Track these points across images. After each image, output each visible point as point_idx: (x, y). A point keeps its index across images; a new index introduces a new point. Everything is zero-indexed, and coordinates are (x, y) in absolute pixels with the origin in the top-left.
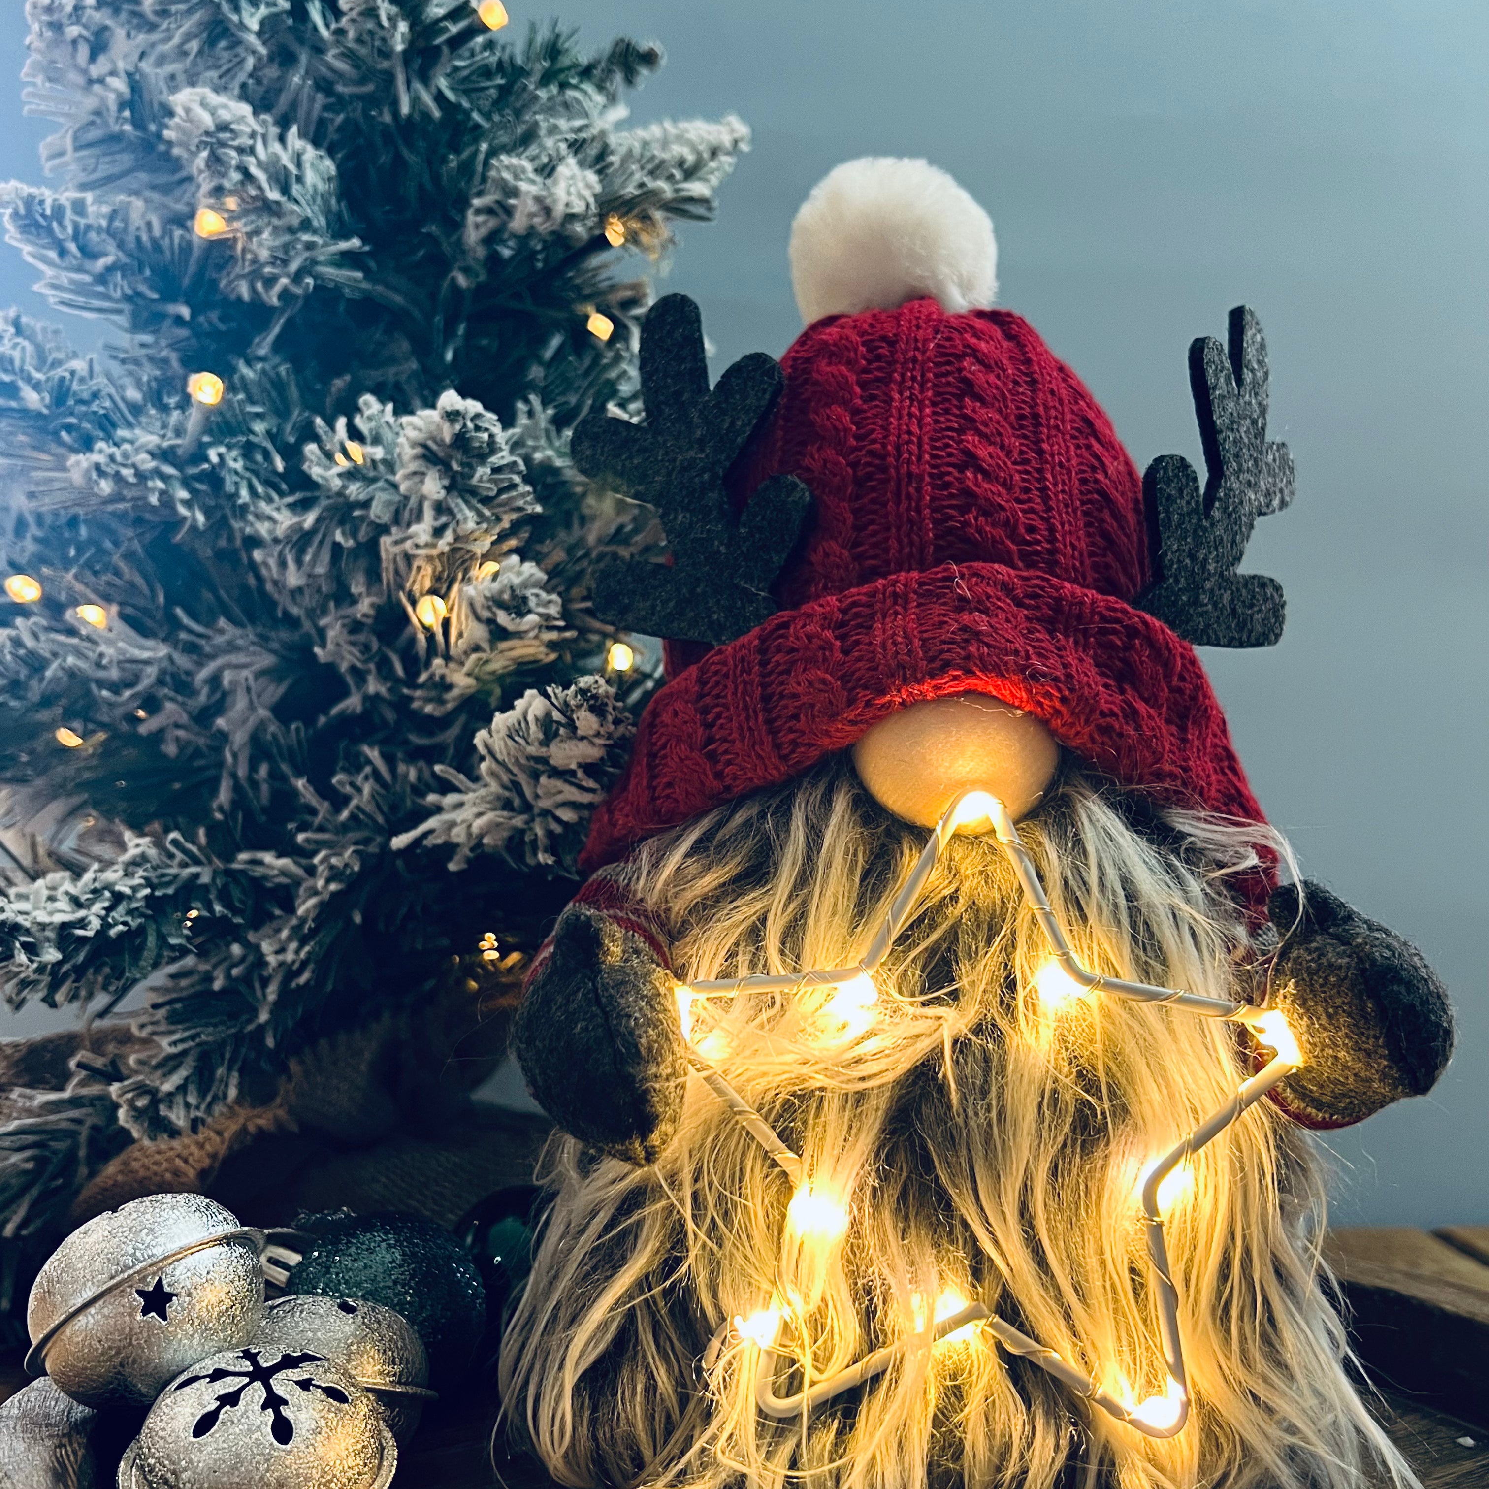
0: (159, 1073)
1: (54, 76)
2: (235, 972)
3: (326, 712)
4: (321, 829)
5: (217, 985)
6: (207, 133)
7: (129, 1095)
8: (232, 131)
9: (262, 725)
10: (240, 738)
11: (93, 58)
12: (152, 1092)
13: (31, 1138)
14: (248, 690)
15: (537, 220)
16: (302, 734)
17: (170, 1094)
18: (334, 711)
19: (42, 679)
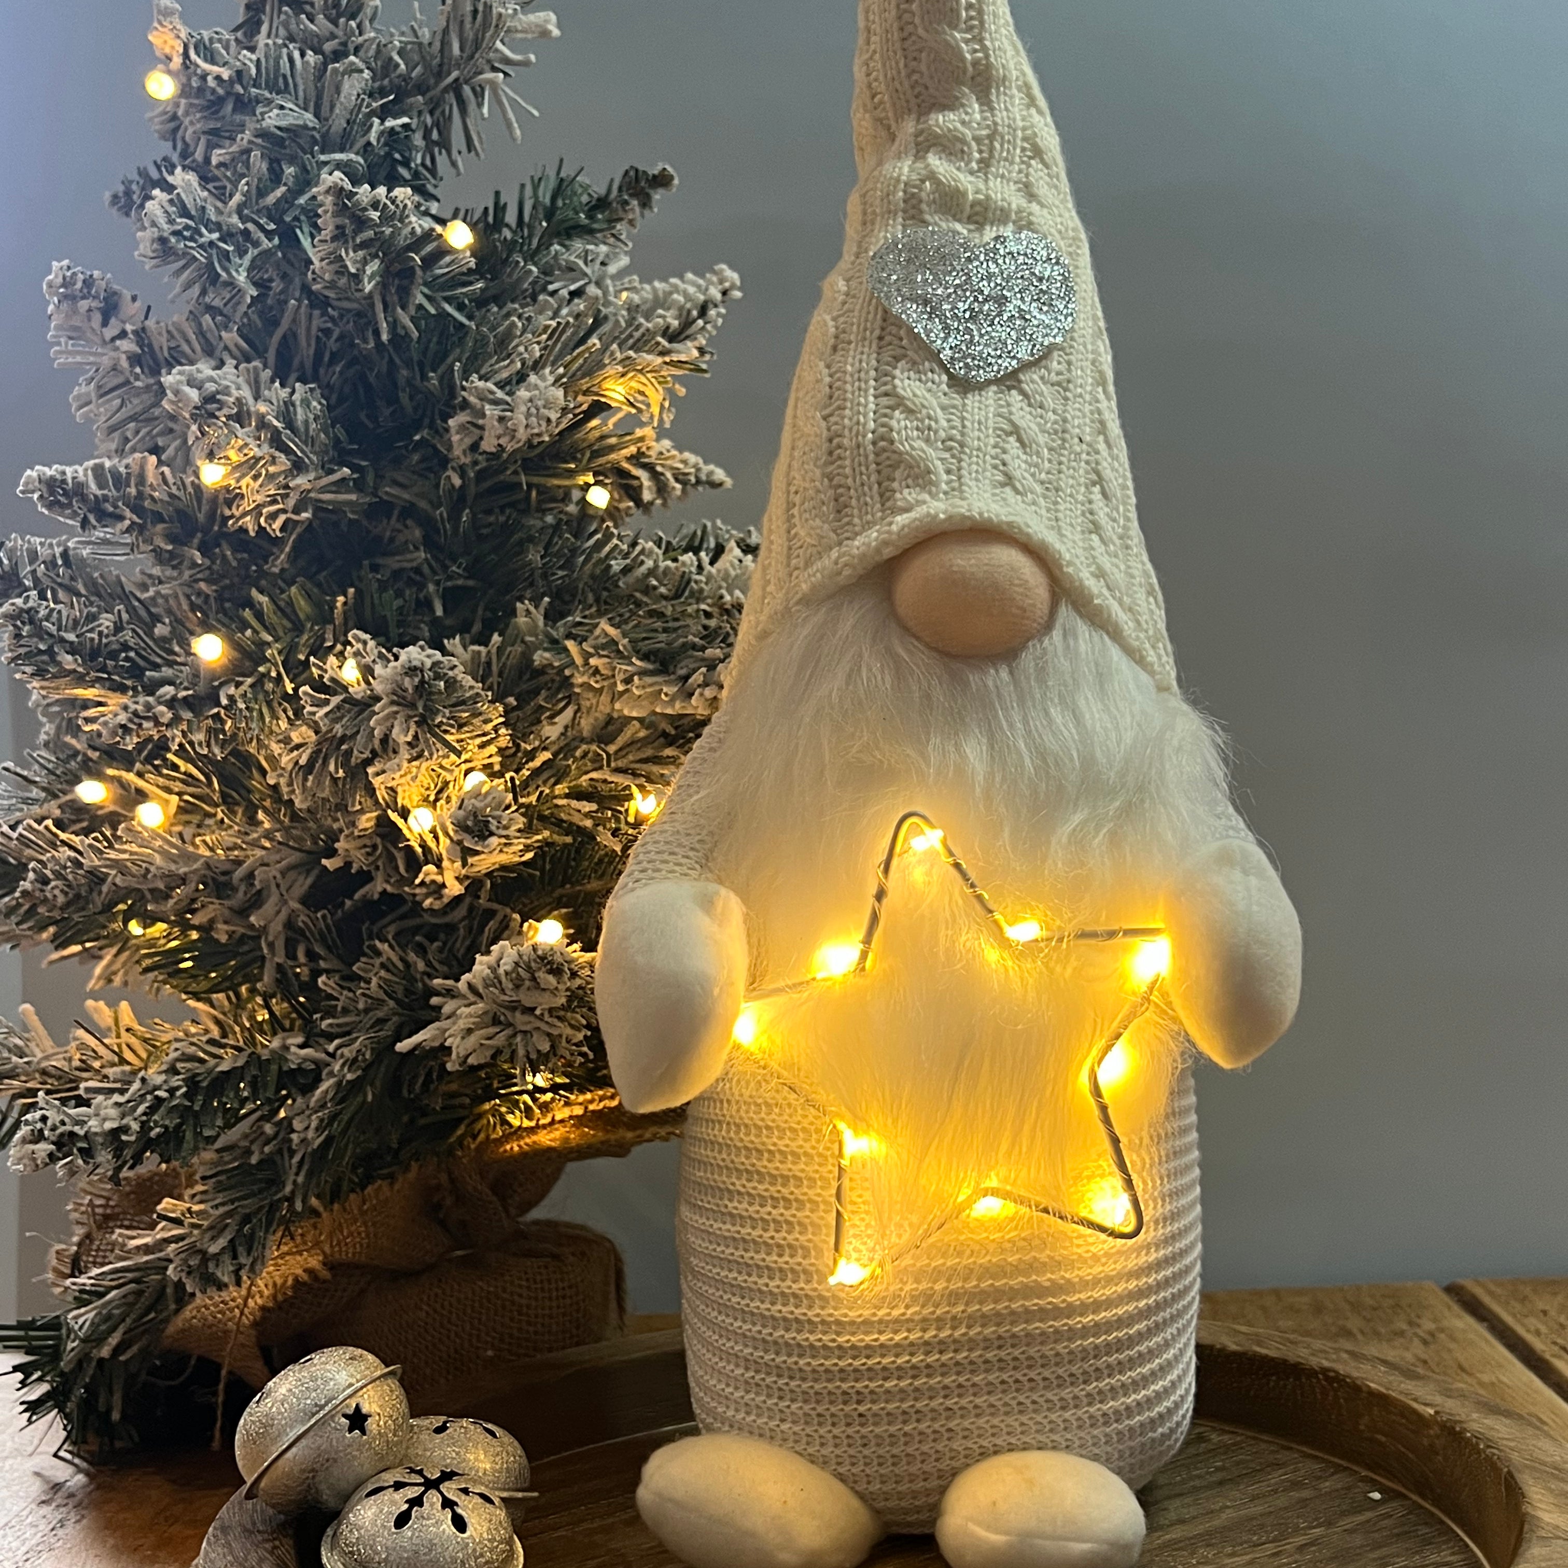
0: (208, 1236)
1: (75, 333)
2: (267, 1149)
3: (351, 897)
4: (345, 1011)
5: (254, 1160)
6: (196, 408)
7: (183, 1256)
8: (218, 401)
9: (293, 913)
10: (276, 927)
11: (105, 323)
12: (203, 1253)
13: (130, 1275)
14: (278, 886)
15: (502, 441)
16: (329, 921)
17: (216, 1256)
18: (357, 896)
19: (100, 892)
